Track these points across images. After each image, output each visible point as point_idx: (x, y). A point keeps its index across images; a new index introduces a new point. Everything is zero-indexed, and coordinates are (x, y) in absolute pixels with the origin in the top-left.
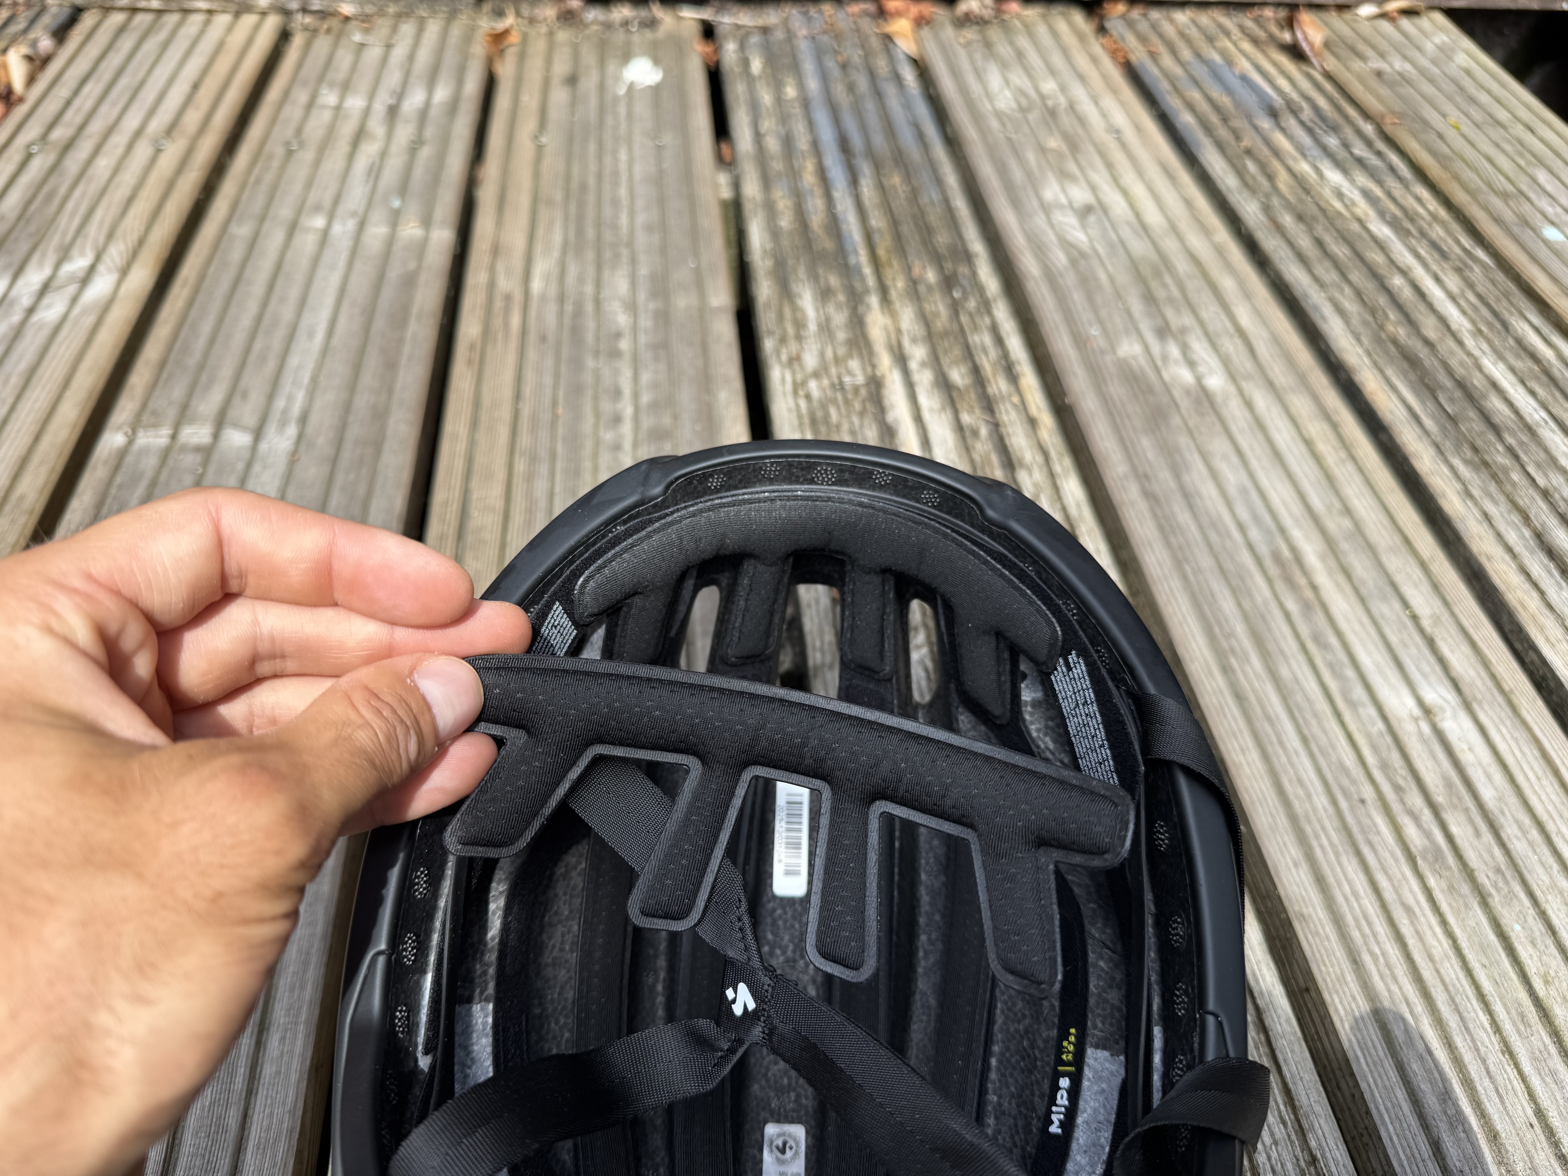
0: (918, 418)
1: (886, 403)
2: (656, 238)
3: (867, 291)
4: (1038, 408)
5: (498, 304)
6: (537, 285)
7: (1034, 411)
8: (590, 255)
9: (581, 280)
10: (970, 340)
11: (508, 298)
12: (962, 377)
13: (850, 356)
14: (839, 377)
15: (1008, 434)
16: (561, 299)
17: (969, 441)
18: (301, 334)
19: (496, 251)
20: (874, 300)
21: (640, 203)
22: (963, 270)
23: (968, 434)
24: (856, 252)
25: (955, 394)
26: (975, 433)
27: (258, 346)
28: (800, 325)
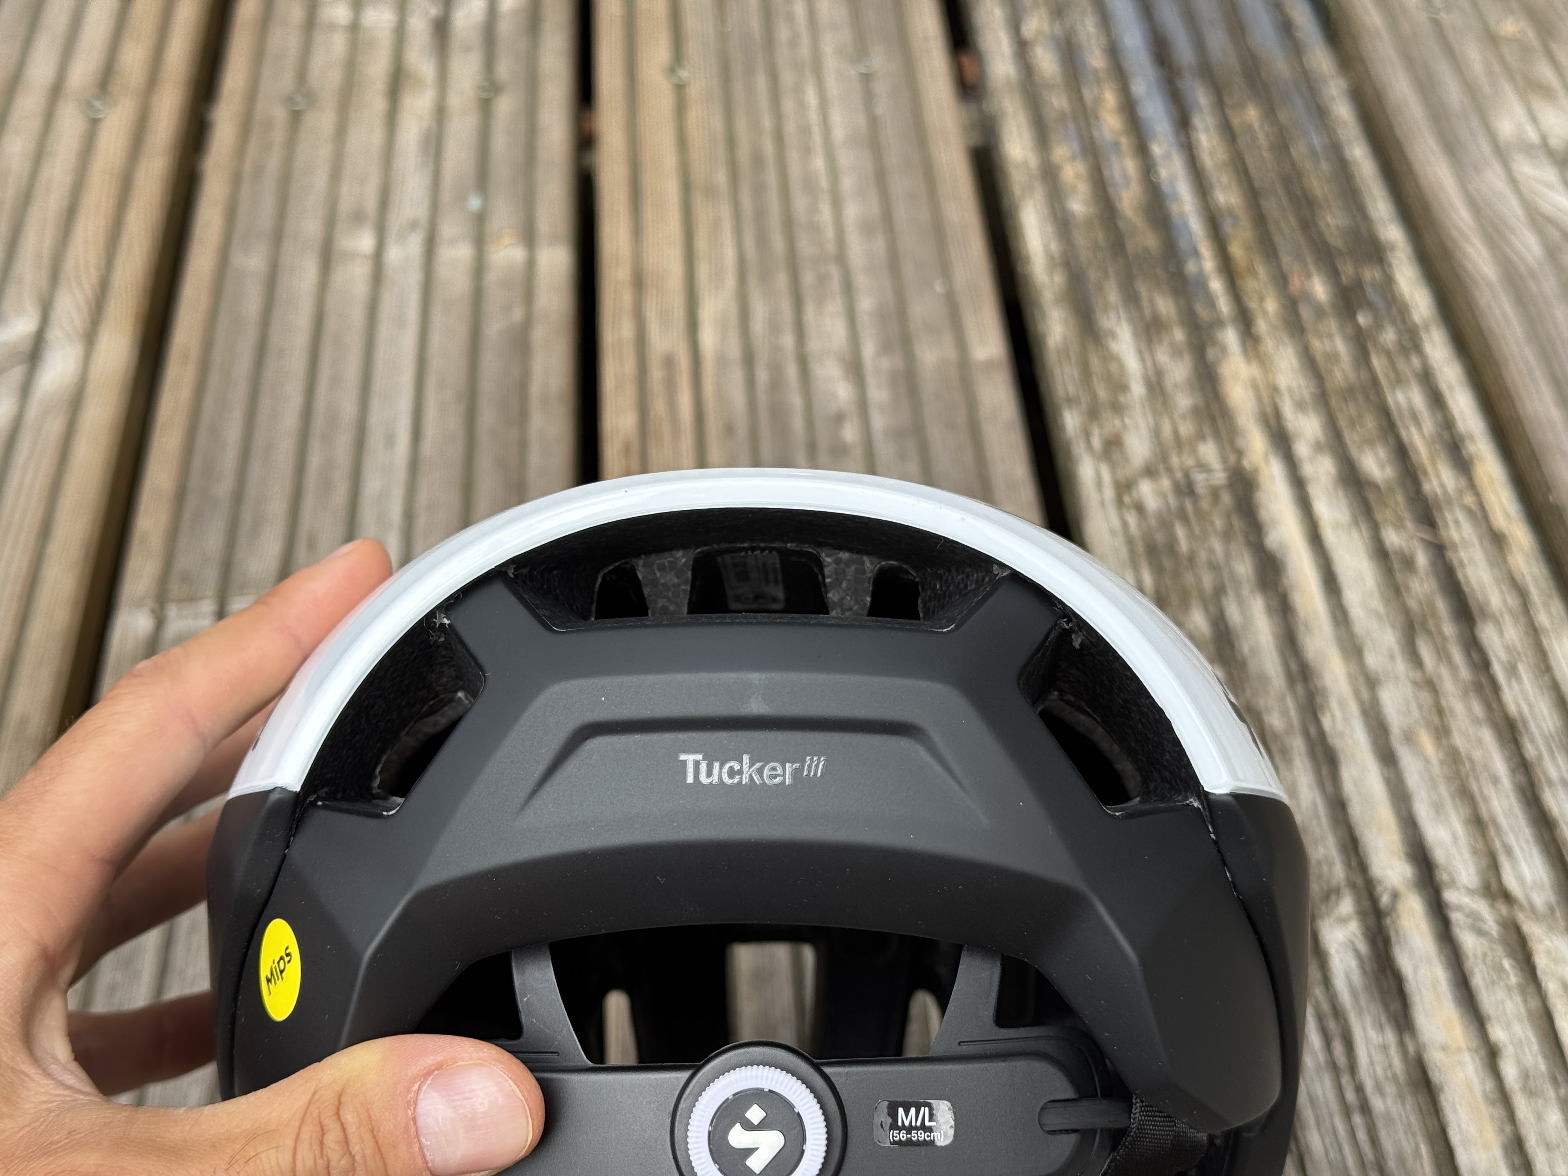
0: (1315, 539)
1: (1264, 515)
2: (879, 244)
3: (1219, 323)
4: (1508, 516)
5: (656, 374)
6: (708, 338)
7: (1500, 521)
8: (782, 280)
9: (774, 328)
10: (1390, 400)
11: (669, 363)
12: (1382, 466)
13: (1201, 437)
14: (1187, 476)
15: (1462, 564)
16: (749, 360)
17: (1399, 577)
18: (375, 439)
19: (639, 282)
20: (1230, 337)
21: (848, 183)
22: (1370, 274)
23: (1396, 566)
24: (1196, 253)
25: (1372, 497)
26: (1409, 563)
27: (315, 461)
28: (1119, 386)
